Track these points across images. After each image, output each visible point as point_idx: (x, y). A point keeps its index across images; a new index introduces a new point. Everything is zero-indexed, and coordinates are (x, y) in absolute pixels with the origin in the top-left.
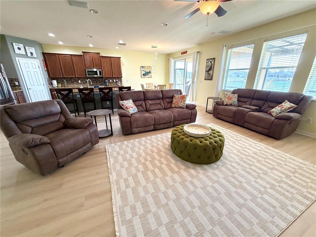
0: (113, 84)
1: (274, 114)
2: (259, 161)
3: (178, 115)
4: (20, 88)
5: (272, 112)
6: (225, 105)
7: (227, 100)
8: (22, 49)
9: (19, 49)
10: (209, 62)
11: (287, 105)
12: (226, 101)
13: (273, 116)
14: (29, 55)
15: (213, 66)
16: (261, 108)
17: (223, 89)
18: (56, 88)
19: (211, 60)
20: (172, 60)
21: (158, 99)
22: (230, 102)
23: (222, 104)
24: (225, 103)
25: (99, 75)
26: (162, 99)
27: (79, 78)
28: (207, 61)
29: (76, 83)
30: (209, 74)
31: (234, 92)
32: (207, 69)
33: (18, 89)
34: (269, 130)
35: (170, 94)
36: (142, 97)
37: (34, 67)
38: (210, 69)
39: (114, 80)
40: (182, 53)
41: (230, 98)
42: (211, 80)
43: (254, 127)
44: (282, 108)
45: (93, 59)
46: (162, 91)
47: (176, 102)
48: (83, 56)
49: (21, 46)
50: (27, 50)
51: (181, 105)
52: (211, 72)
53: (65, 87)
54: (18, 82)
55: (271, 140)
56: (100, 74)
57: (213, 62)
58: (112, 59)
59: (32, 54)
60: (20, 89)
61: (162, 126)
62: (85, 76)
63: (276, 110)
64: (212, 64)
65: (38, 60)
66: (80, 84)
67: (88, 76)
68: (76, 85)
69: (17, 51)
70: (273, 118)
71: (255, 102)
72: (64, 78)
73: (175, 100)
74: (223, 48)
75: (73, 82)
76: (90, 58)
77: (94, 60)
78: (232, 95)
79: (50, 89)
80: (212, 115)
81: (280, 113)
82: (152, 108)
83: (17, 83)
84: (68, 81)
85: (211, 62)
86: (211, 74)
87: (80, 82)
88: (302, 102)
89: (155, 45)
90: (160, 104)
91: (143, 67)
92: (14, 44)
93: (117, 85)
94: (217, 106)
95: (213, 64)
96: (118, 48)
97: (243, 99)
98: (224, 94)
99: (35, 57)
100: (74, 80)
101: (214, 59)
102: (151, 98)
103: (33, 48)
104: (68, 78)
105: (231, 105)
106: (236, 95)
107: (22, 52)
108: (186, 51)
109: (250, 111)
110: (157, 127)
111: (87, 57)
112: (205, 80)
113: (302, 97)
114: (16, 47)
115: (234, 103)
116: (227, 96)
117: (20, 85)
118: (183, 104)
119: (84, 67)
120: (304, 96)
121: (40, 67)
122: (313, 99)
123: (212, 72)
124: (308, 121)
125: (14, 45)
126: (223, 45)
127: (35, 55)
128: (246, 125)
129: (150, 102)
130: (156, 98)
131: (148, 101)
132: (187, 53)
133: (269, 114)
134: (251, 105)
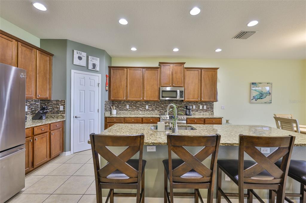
0: (197, 113)
4: (63, 115)
8: (84, 59)
9: (80, 58)
14: (90, 67)
25: (178, 98)
27: (148, 102)
29: (141, 109)
33: (61, 117)
37: (92, 84)
45: (174, 72)
48: (159, 69)
49: (84, 55)
50: (89, 61)
54: (64, 105)
56: (181, 96)
58: (203, 72)
59: (94, 66)
60: (63, 117)
62: (156, 99)
65: (100, 75)
66: (147, 110)
67: (162, 98)
68: (141, 112)
69: (76, 61)
72: (128, 102)
75: (138, 108)
76: (170, 70)
79: (106, 118)
83: (61, 108)
84: (131, 106)
87: (147, 107)
91: (253, 84)
92: (75, 51)
99: (98, 71)
100: (140, 105)
103: (98, 59)
104: (132, 101)
107: (83, 63)
111: (165, 70)
114: (76, 56)
117: (64, 111)
119: (157, 85)
121: (100, 85)
125: (74, 53)
127: (98, 68)
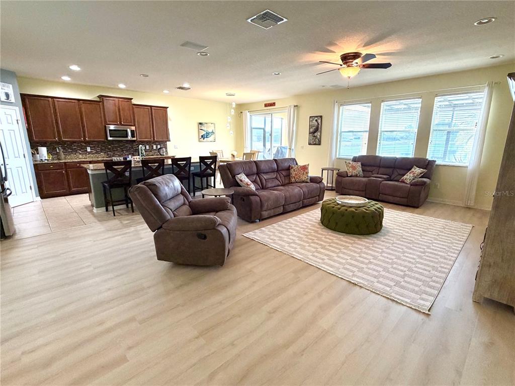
0: (151, 153)
1: (408, 181)
2: (414, 226)
3: (308, 191)
5: (405, 179)
6: (350, 177)
7: (351, 170)
10: (314, 121)
11: (417, 171)
12: (351, 172)
13: (407, 183)
14: (3, 97)
15: (320, 126)
16: (391, 177)
17: (337, 156)
18: (46, 161)
19: (316, 119)
20: (248, 114)
21: (273, 172)
22: (354, 172)
23: (346, 176)
24: (350, 174)
25: (130, 138)
26: (278, 171)
27: (88, 143)
28: (311, 119)
29: (80, 152)
30: (315, 137)
31: (355, 160)
32: (312, 130)
34: (407, 198)
35: (286, 164)
36: (255, 169)
37: (10, 121)
38: (316, 130)
39: (153, 147)
40: (266, 105)
41: (354, 168)
42: (319, 144)
43: (390, 198)
44: (414, 173)
45: (121, 108)
46: (275, 160)
47: (296, 174)
48: (101, 103)
51: (303, 178)
52: (317, 134)
53: (59, 159)
55: (412, 209)
56: (133, 136)
57: (319, 121)
58: (153, 110)
59: (7, 95)
61: (292, 207)
62: (102, 140)
63: (408, 177)
64: (318, 124)
65: (17, 109)
66: (89, 153)
67: (110, 138)
68: (80, 156)
70: (409, 185)
71: (382, 170)
73: (294, 173)
74: (334, 104)
75: (75, 151)
76: (115, 106)
77: (121, 112)
78: (354, 164)
79: (36, 165)
80: (335, 192)
81: (414, 179)
82: (269, 185)
84: (65, 149)
85: (316, 120)
86: (318, 137)
87: (89, 149)
88: (429, 166)
89: (232, 92)
90: (276, 178)
91: (200, 124)
93: (161, 155)
94: (340, 179)
95: (320, 123)
96: (168, 92)
97: (368, 169)
98: (346, 162)
99: (12, 103)
100: (78, 146)
101: (321, 117)
102: (265, 171)
103: (11, 86)
105: (356, 176)
106: (359, 164)
108: (274, 103)
109: (383, 181)
110: (288, 208)
111: (109, 105)
112: (309, 144)
113: (427, 161)
115: (359, 173)
116: (350, 165)
118: (307, 177)
119: (102, 123)
120: (429, 161)
121: (19, 122)
122: (437, 163)
123: (319, 134)
124: (436, 186)
126: (334, 101)
127: (12, 99)
128: (381, 197)
129: (265, 176)
130: (270, 171)
131: (262, 174)
132: (274, 105)
133: (401, 182)
134: (379, 173)
